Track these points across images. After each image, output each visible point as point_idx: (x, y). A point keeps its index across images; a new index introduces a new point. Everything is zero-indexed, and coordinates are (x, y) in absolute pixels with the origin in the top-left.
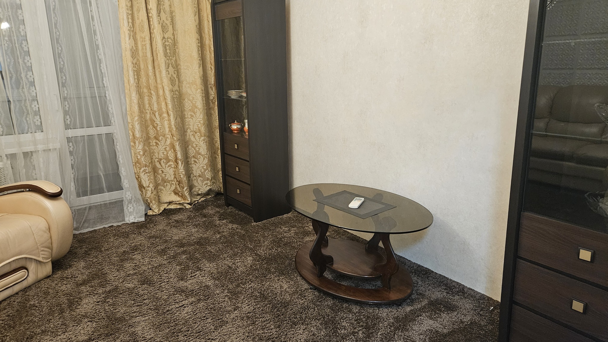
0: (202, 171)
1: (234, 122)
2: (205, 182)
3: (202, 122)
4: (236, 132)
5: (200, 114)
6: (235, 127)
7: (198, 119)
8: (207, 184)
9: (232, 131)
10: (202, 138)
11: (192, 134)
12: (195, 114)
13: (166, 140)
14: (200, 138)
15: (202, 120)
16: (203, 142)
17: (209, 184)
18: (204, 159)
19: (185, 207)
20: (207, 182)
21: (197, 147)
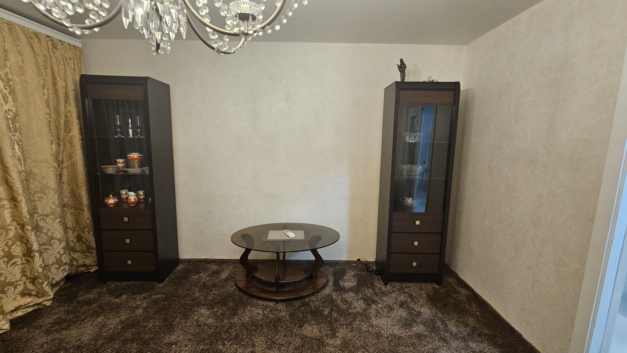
0: (58, 256)
1: (108, 196)
2: (62, 268)
3: (57, 203)
4: (112, 206)
5: (55, 194)
6: (111, 201)
7: (51, 201)
8: (64, 269)
9: (106, 206)
10: (58, 220)
11: (41, 219)
12: (47, 195)
13: (7, 233)
14: (54, 221)
15: (57, 200)
16: (59, 224)
17: (66, 269)
18: (60, 243)
19: (45, 305)
20: (64, 267)
21: (49, 232)
